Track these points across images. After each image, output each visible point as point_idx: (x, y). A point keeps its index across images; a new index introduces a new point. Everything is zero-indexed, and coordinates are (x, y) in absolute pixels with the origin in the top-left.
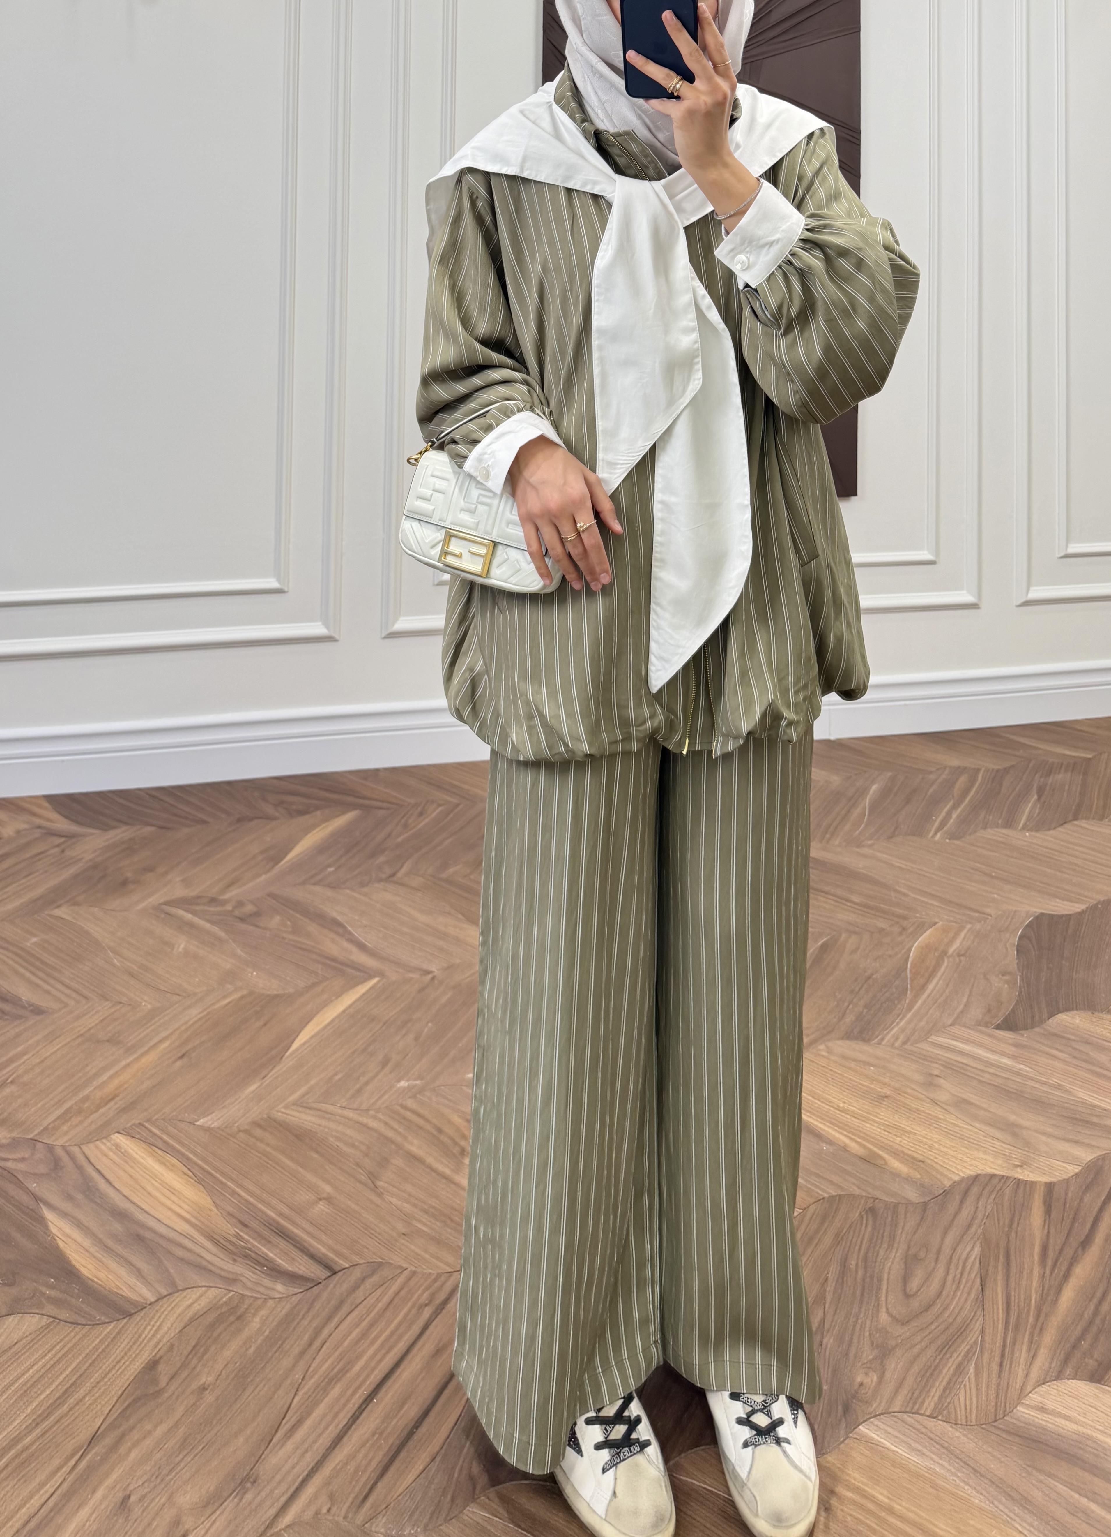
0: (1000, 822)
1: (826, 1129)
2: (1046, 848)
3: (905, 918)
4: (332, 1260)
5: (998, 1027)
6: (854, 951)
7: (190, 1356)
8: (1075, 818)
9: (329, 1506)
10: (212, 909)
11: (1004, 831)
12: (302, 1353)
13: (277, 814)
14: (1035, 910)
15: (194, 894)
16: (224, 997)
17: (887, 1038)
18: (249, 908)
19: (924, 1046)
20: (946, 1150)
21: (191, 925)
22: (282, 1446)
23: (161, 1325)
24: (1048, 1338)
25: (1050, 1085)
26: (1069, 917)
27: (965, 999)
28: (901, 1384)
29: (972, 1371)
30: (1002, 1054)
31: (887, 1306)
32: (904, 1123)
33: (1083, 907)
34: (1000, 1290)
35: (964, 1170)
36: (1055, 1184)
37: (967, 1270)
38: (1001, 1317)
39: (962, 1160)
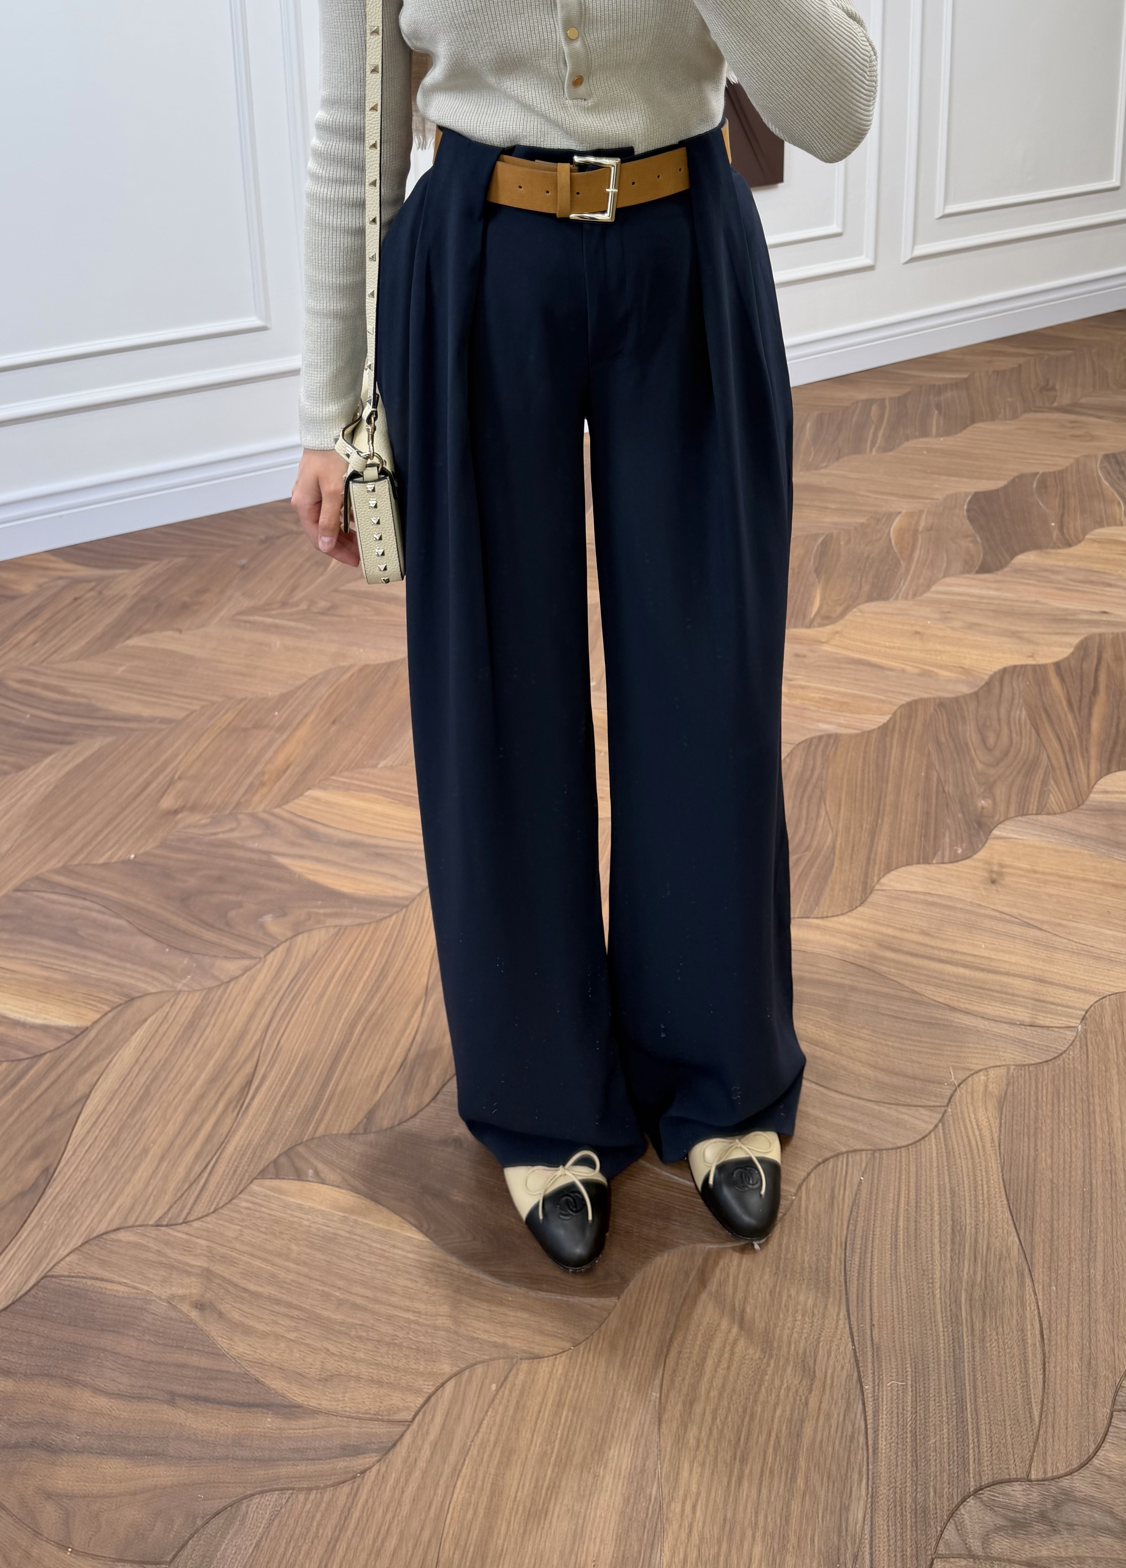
0: (917, 434)
2: (959, 446)
3: (874, 513)
5: (978, 572)
8: (973, 421)
10: (288, 610)
11: (922, 440)
14: (968, 490)
15: (263, 601)
17: (899, 595)
18: (322, 604)
19: (929, 595)
20: (974, 657)
21: (276, 626)
24: (1094, 751)
25: (1031, 602)
26: (997, 491)
27: (945, 559)
28: (1008, 802)
29: (1052, 782)
30: (989, 588)
31: (981, 762)
32: (939, 647)
33: (1006, 482)
34: (1050, 734)
35: (994, 667)
36: (1059, 662)
37: (1022, 726)
38: (1056, 746)
39: (990, 661)
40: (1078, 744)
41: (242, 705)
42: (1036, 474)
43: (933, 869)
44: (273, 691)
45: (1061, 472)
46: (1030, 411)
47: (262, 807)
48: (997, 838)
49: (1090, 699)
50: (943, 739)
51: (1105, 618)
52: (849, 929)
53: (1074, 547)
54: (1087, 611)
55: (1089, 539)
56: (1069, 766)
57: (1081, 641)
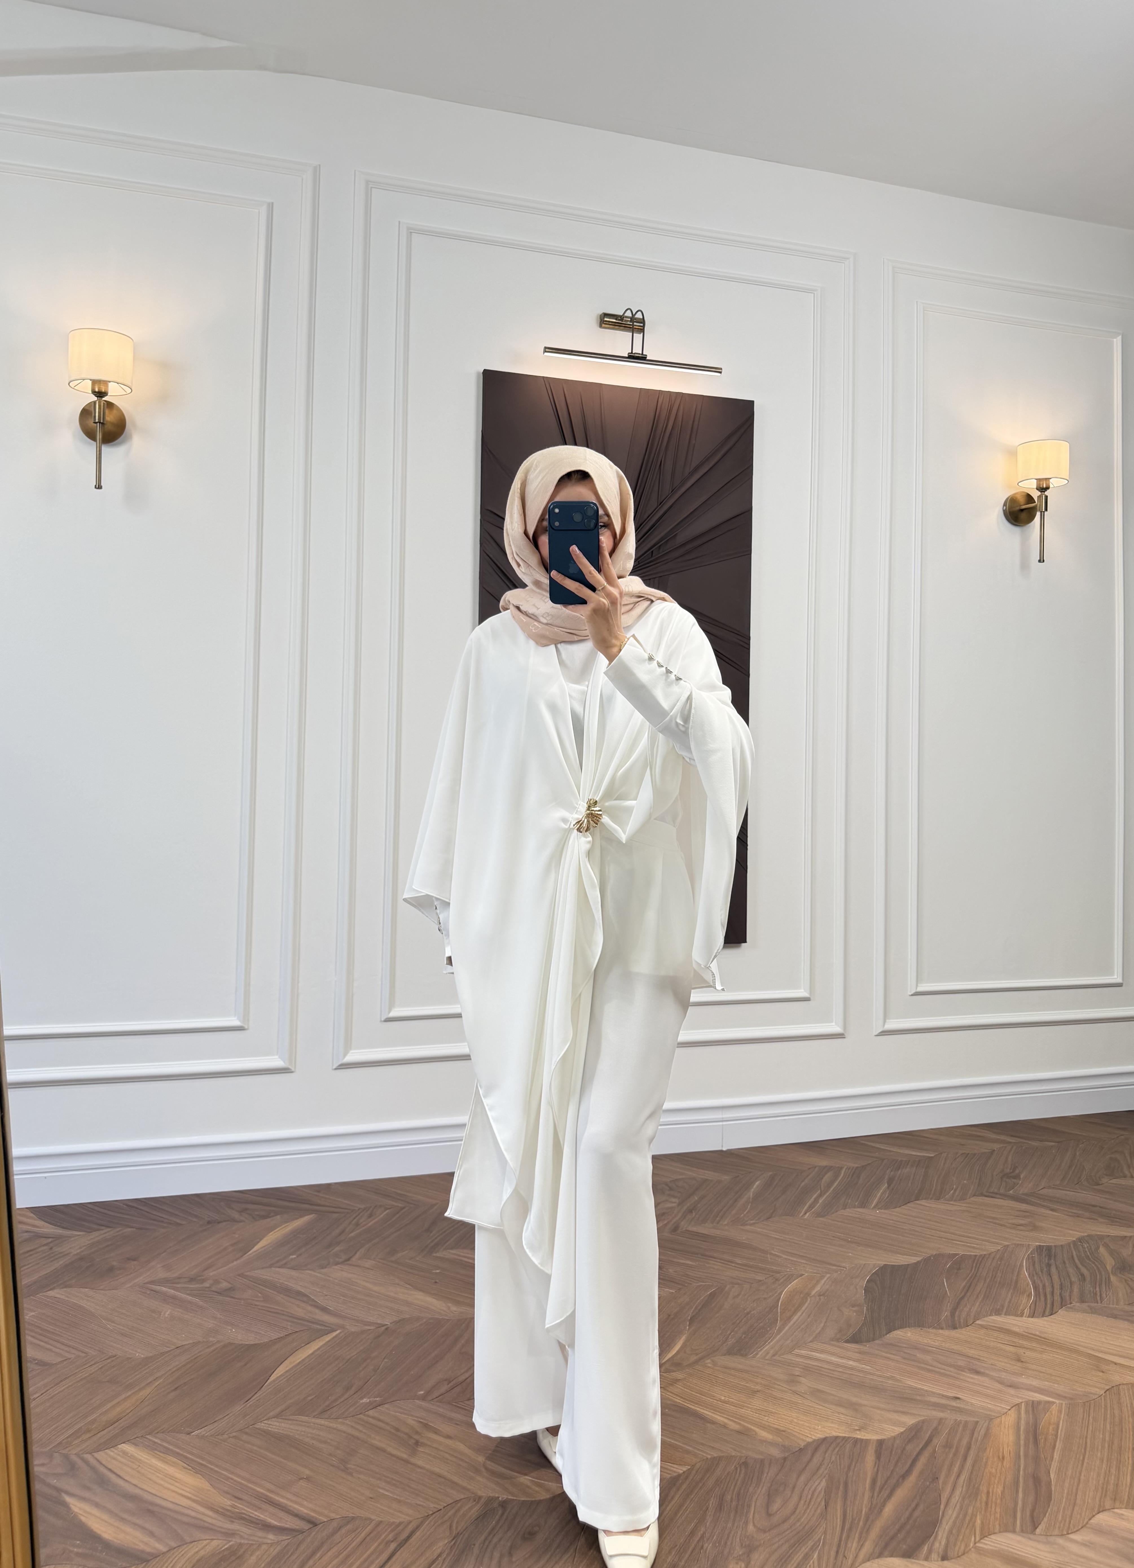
0: (856, 1204)
2: (893, 1220)
3: (777, 1272)
4: (313, 1517)
5: (847, 1341)
6: (737, 1296)
8: (917, 1199)
10: (192, 1286)
11: (859, 1210)
13: (242, 1218)
14: (880, 1263)
15: (176, 1275)
16: (208, 1347)
17: (760, 1354)
18: (224, 1285)
19: (789, 1357)
20: (802, 1422)
21: (174, 1298)
24: (874, 1533)
25: (884, 1377)
26: (907, 1266)
27: (823, 1324)
29: (815, 1556)
30: (849, 1359)
31: (753, 1523)
32: (772, 1408)
33: (919, 1259)
34: (839, 1508)
35: (816, 1434)
36: (884, 1440)
37: (815, 1496)
38: (839, 1522)
39: (814, 1429)
40: (861, 1523)
41: (110, 1361)
42: (957, 1255)
44: (140, 1353)
45: (983, 1257)
46: (982, 1195)
47: (78, 1450)
49: (898, 1481)
50: (728, 1497)
51: (954, 1403)
53: (959, 1330)
54: (939, 1394)
55: (979, 1324)
56: (842, 1543)
57: (918, 1422)
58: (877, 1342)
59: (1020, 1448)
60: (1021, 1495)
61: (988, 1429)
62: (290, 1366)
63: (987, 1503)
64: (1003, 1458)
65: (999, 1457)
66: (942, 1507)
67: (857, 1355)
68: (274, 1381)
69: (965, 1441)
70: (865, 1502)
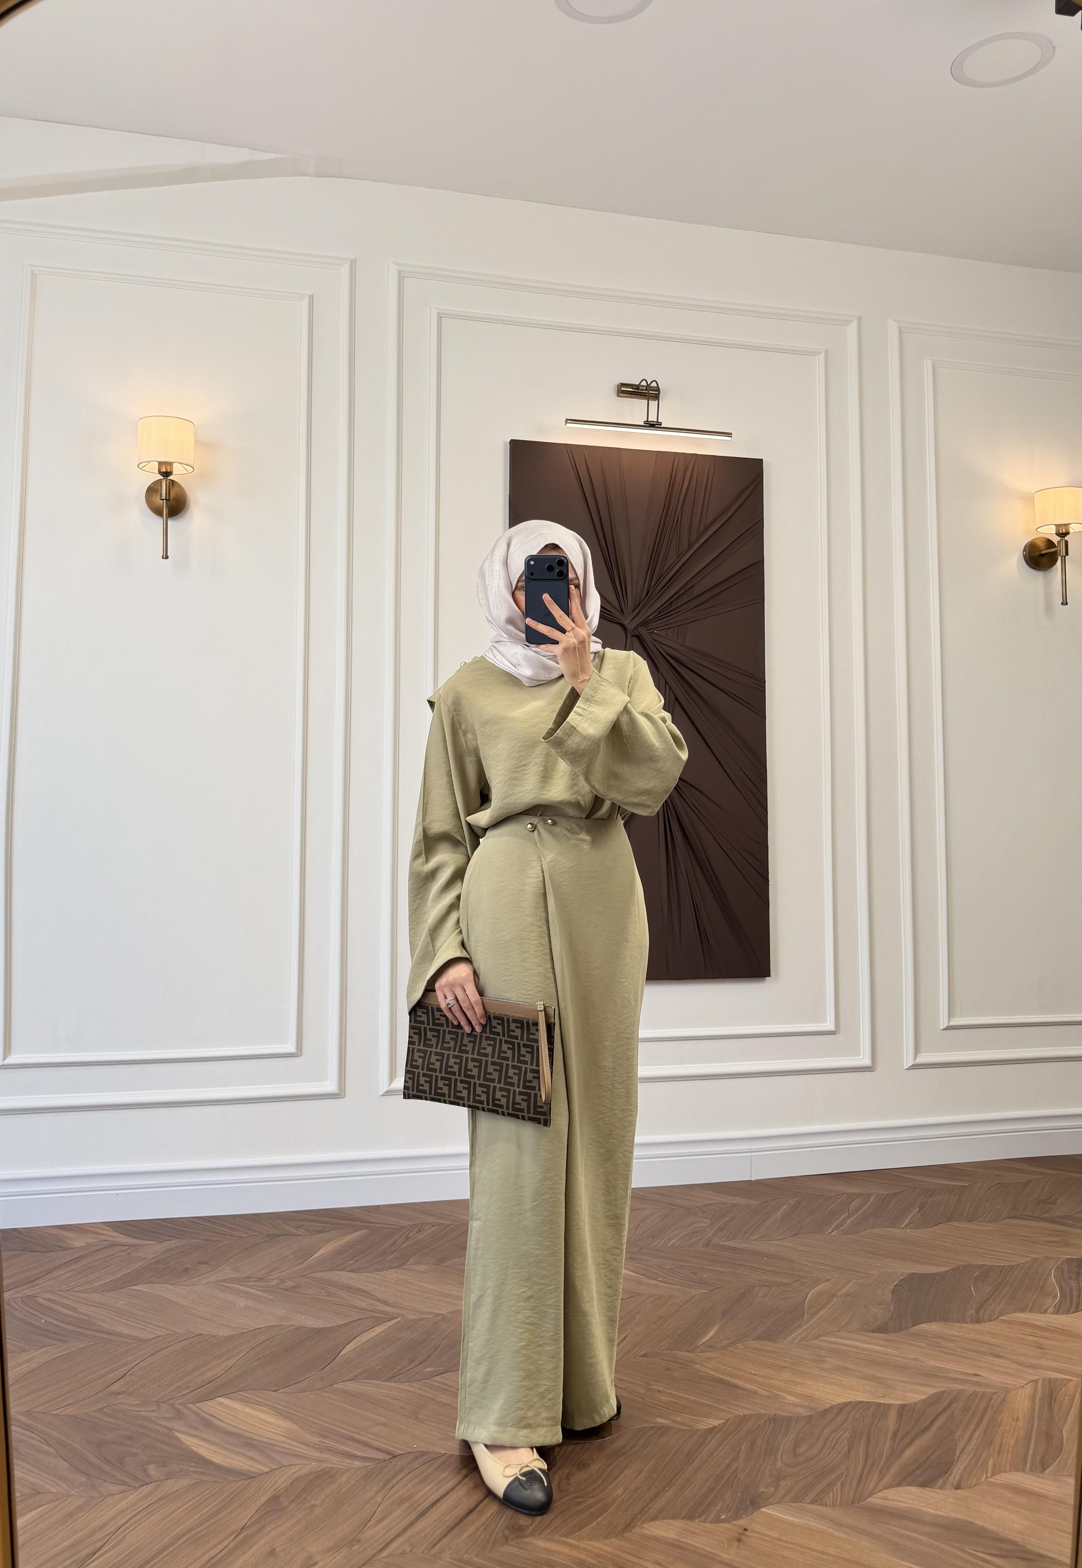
0: (886, 1224)
1: (742, 1383)
2: (924, 1238)
3: (805, 1278)
4: (392, 1451)
5: (873, 1331)
6: (766, 1295)
7: (301, 1494)
8: (950, 1221)
9: (410, 1548)
10: (261, 1284)
11: (890, 1229)
12: (379, 1491)
13: (299, 1233)
14: (909, 1271)
15: (245, 1275)
16: (283, 1329)
17: (788, 1339)
18: (290, 1283)
19: (816, 1342)
20: (828, 1391)
21: (247, 1293)
22: (373, 1528)
23: (276, 1481)
24: (893, 1471)
25: (909, 1359)
26: (935, 1274)
27: (849, 1318)
28: (789, 1491)
29: (838, 1485)
30: (877, 1344)
31: (782, 1460)
32: (798, 1379)
33: (948, 1269)
34: (861, 1452)
35: (840, 1399)
36: (906, 1404)
37: (839, 1443)
38: (861, 1462)
39: (840, 1395)
40: (882, 1463)
41: (197, 1338)
42: (985, 1265)
43: (694, 1525)
44: (223, 1332)
45: (1011, 1267)
46: (1015, 1217)
47: (181, 1401)
48: (763, 1512)
49: (918, 1434)
50: (759, 1443)
51: (974, 1379)
52: (595, 1550)
53: (983, 1324)
54: (960, 1371)
55: (1002, 1320)
56: (863, 1476)
57: (939, 1392)
58: (904, 1332)
59: (1034, 1414)
60: (1032, 1446)
61: (1004, 1398)
62: (359, 1344)
63: (999, 1452)
64: (1018, 1420)
65: (1013, 1419)
66: (957, 1453)
67: (884, 1342)
68: (345, 1354)
69: (982, 1406)
70: (886, 1449)
